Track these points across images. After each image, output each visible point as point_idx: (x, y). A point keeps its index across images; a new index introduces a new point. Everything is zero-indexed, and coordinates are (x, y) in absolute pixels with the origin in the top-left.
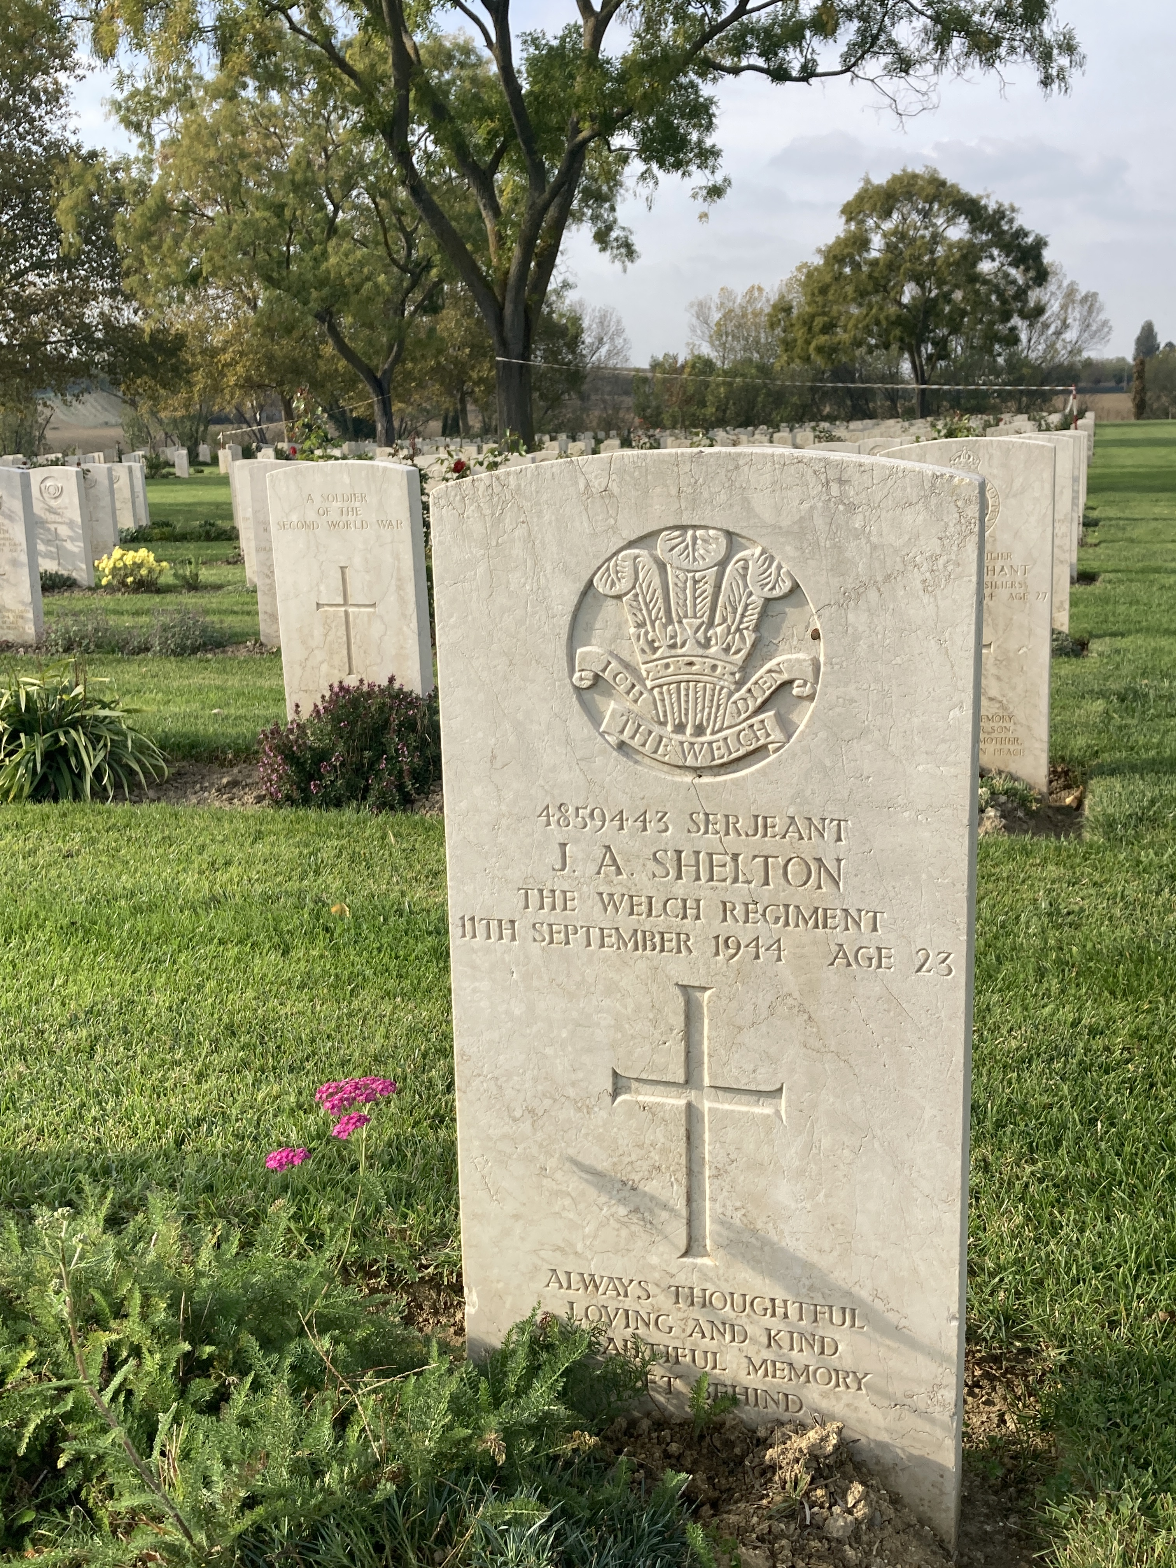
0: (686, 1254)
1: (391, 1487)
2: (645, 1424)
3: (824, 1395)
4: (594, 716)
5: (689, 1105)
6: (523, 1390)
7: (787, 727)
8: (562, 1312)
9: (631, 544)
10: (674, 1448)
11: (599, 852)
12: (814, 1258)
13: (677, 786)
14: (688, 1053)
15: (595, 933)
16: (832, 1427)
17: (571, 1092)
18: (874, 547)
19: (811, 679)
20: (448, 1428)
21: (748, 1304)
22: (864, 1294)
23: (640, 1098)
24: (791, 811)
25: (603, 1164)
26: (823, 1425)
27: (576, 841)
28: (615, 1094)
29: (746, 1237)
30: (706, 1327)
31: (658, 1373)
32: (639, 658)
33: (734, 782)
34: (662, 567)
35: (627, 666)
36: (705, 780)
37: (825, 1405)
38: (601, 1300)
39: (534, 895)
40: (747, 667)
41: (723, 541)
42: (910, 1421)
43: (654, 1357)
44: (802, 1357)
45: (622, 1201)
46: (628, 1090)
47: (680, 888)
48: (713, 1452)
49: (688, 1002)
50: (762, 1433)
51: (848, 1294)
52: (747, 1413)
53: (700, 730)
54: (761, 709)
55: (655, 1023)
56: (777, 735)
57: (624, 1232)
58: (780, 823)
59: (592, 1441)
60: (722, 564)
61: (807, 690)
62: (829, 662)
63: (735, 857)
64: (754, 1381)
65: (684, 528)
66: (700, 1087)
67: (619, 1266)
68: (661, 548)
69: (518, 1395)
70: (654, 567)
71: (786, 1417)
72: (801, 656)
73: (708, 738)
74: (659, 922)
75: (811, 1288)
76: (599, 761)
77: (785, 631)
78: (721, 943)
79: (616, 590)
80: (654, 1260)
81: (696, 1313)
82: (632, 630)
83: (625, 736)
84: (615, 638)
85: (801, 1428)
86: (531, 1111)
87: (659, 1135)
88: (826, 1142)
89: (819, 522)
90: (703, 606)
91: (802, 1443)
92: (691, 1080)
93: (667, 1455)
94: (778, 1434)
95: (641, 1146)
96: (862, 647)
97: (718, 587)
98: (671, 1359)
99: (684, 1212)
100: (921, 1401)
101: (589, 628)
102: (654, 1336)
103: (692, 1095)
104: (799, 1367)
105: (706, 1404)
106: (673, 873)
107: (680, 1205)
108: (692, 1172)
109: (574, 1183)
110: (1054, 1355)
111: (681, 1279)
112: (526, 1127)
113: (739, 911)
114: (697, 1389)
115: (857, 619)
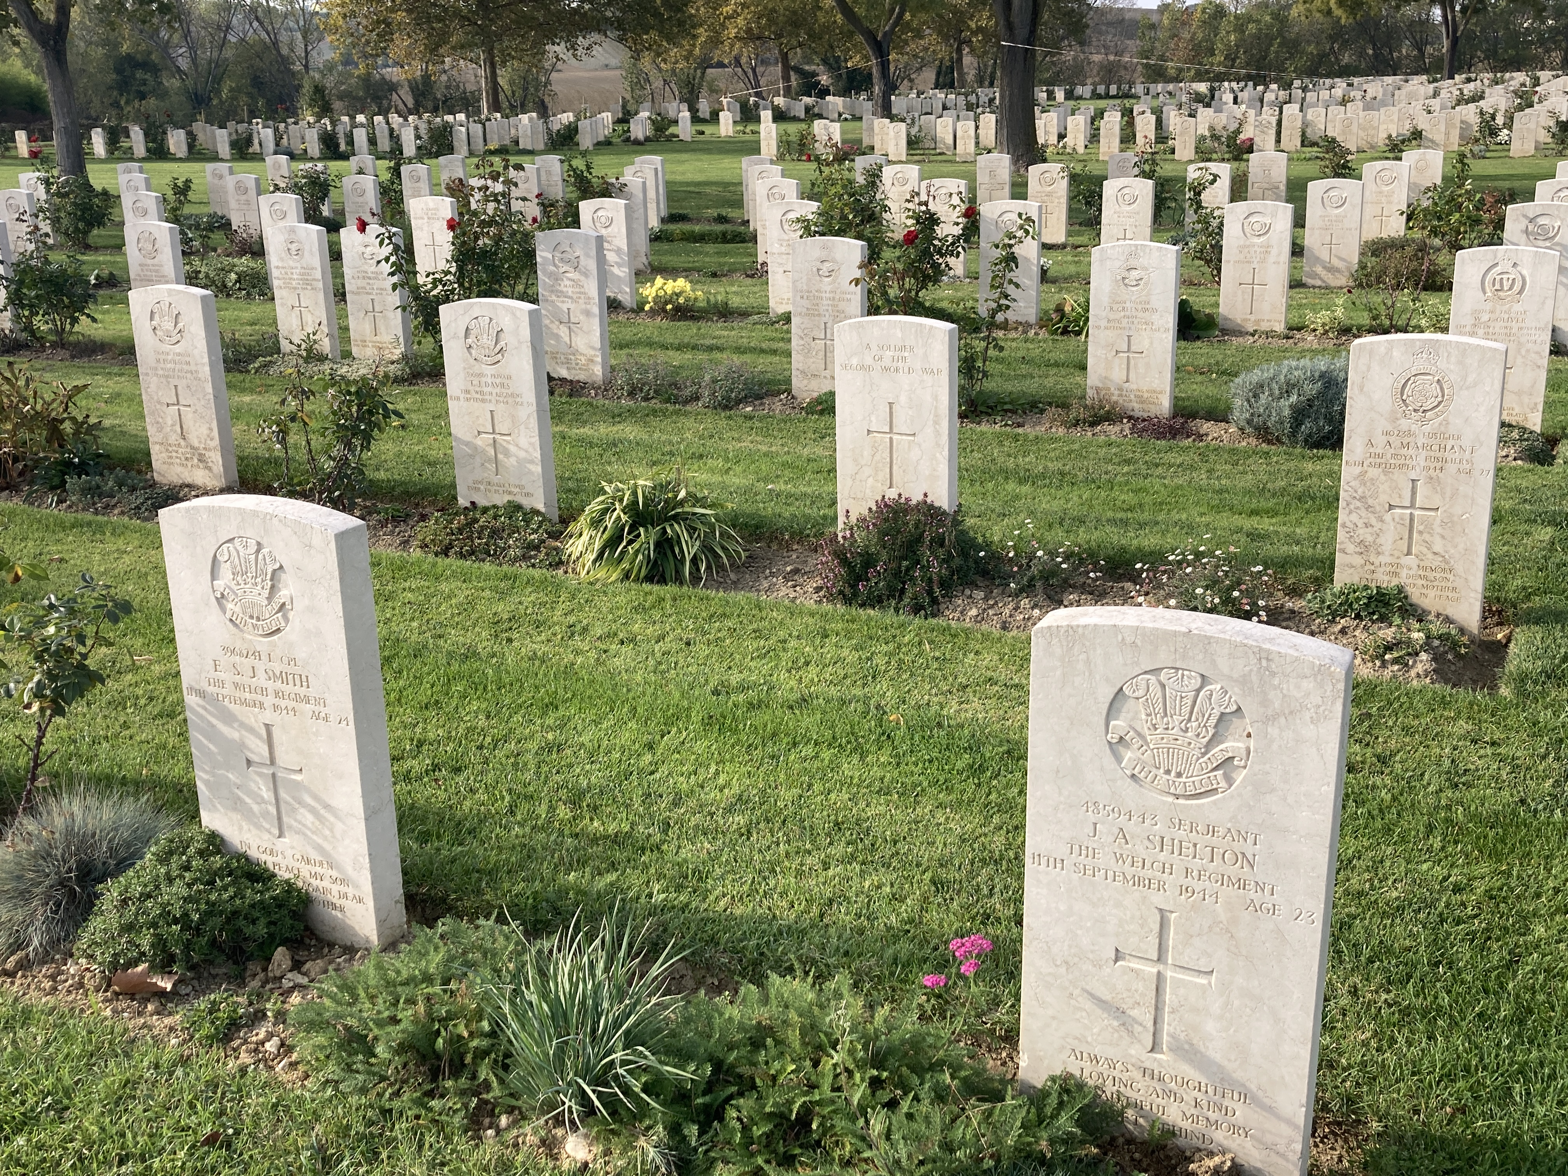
0: (1152, 1051)
1: (991, 1163)
2: (1121, 1140)
3: (1225, 1138)
4: (1119, 759)
5: (1159, 973)
6: (1055, 1116)
7: (1230, 782)
8: (1077, 1074)
9: (1146, 673)
10: (1137, 1156)
11: (1117, 831)
12: (1225, 1063)
13: (1165, 803)
14: (1160, 944)
15: (1110, 874)
16: (1229, 1156)
17: (1091, 956)
18: (1284, 696)
19: (1244, 757)
20: (1020, 1136)
21: (1185, 1083)
22: (1253, 1087)
23: (1132, 965)
24: (1229, 825)
25: (1107, 997)
26: (1224, 1154)
27: (1103, 823)
28: (1116, 961)
29: (1186, 1047)
30: (1160, 1092)
31: (1130, 1114)
32: (1147, 732)
33: (1198, 806)
34: (1163, 686)
35: (1139, 734)
36: (1181, 801)
37: (1226, 1143)
38: (1100, 1069)
39: (1076, 848)
40: (1209, 746)
41: (1199, 680)
42: (1274, 1158)
43: (1128, 1105)
44: (1213, 1116)
45: (1116, 1018)
46: (1124, 959)
47: (1162, 856)
48: (1159, 1161)
49: (1162, 918)
50: (1188, 1154)
51: (1243, 1085)
52: (1181, 1142)
53: (1179, 775)
54: (1215, 769)
55: (1142, 926)
56: (1223, 784)
57: (1116, 1035)
58: (1222, 831)
59: (1095, 1151)
60: (1198, 691)
61: (1242, 763)
62: (1256, 751)
63: (1195, 845)
64: (1185, 1125)
65: (1177, 669)
66: (1166, 963)
67: (1111, 1052)
68: (1163, 676)
69: (1052, 1117)
70: (1159, 687)
71: (1203, 1146)
72: (1240, 745)
73: (1183, 779)
74: (1148, 873)
75: (1222, 1079)
76: (1119, 783)
77: (1232, 730)
78: (1183, 890)
79: (1136, 694)
80: (1133, 1052)
81: (1155, 1083)
82: (1144, 717)
83: (1136, 772)
84: (1133, 719)
85: (1211, 1154)
86: (1066, 963)
87: (1140, 986)
88: (1236, 1003)
89: (1254, 678)
90: (1186, 710)
91: (1211, 1163)
92: (1161, 958)
93: (1132, 1159)
94: (1197, 1156)
95: (1129, 990)
96: (1275, 746)
97: (1195, 702)
98: (1137, 1106)
99: (1152, 1029)
100: (1281, 1148)
101: (1119, 711)
102: (1128, 1092)
103: (1161, 967)
104: (1212, 1120)
105: (1158, 1133)
106: (1158, 849)
107: (1150, 1024)
108: (1158, 1008)
109: (1088, 1005)
110: (1375, 1126)
111: (1147, 1064)
112: (1063, 970)
113: (1195, 874)
114: (1152, 1126)
115: (1273, 731)
